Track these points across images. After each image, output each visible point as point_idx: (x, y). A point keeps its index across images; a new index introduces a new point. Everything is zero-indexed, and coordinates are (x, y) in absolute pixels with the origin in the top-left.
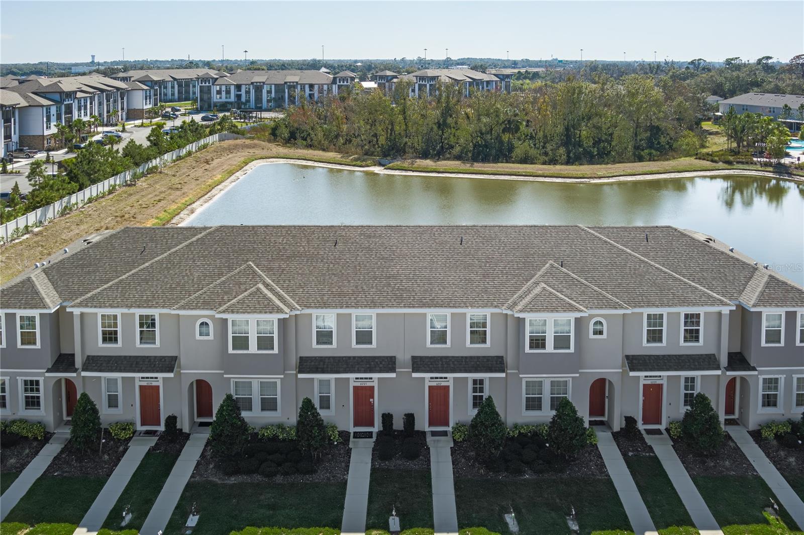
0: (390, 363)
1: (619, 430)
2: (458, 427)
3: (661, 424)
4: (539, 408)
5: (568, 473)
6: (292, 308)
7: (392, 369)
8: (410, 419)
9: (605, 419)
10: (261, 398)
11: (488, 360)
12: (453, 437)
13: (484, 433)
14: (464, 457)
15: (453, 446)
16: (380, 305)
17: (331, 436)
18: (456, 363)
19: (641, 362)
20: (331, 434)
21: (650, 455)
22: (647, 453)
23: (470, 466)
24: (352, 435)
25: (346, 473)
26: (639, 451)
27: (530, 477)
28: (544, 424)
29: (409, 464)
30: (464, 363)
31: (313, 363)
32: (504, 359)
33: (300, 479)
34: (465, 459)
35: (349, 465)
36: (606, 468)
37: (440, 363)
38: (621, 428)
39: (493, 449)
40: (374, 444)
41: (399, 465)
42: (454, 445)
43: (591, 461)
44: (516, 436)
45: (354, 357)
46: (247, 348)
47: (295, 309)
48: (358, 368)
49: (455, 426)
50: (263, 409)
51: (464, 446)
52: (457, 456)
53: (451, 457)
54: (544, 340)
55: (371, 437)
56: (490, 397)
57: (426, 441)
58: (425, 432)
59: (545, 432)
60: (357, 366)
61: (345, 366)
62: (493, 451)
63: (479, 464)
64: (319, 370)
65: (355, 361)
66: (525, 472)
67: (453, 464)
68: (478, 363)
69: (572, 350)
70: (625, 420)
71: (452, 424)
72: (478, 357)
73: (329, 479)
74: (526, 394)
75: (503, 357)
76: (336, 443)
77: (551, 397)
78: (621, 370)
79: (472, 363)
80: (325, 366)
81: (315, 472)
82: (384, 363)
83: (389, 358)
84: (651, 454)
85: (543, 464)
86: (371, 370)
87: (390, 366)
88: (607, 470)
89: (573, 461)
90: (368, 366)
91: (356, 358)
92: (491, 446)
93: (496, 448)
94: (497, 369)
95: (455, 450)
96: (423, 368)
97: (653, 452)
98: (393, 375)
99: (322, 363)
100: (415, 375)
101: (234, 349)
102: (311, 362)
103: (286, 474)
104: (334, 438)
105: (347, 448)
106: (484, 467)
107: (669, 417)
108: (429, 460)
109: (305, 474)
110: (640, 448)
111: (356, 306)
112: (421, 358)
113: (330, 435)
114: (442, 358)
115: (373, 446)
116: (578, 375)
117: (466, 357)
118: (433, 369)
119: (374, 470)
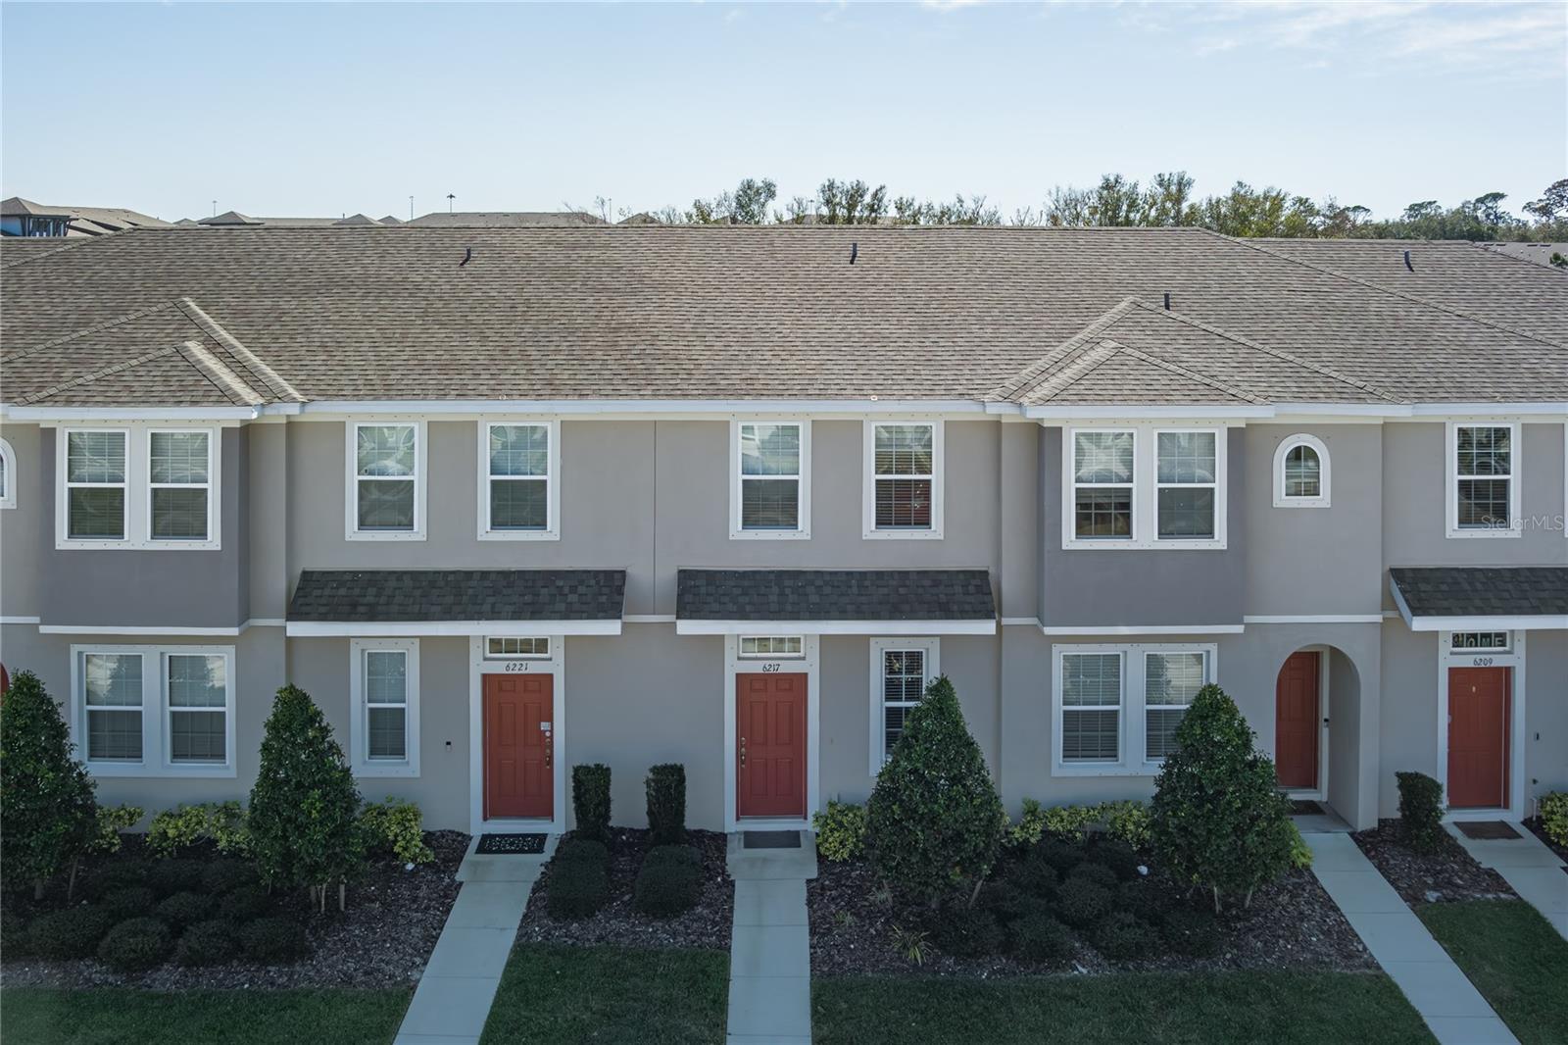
0: (605, 590)
1: (1376, 825)
2: (836, 816)
3: (1507, 806)
4: (1109, 749)
5: (1228, 956)
6: (273, 396)
7: (612, 611)
8: (668, 784)
9: (1319, 796)
10: (174, 714)
11: (936, 584)
12: (818, 846)
13: (922, 809)
14: (850, 906)
15: (815, 875)
16: (571, 392)
17: (395, 842)
18: (827, 590)
19: (1444, 587)
20: (396, 835)
21: (1498, 899)
22: (1488, 891)
23: (872, 937)
24: (474, 845)
25: (418, 960)
26: (1458, 886)
27: (1093, 974)
28: (1126, 802)
29: (655, 932)
30: (855, 590)
31: (342, 591)
32: (992, 579)
33: (242, 979)
34: (857, 915)
35: (437, 938)
36: (1360, 942)
37: (775, 589)
38: (1381, 821)
39: (958, 870)
40: (543, 869)
41: (618, 935)
42: (820, 874)
43: (1302, 916)
44: (1033, 840)
45: (485, 574)
46: (117, 532)
47: (283, 398)
48: (493, 605)
49: (826, 811)
50: (177, 755)
51: (853, 874)
52: (828, 907)
53: (806, 907)
54: (1127, 506)
55: (539, 850)
56: (943, 683)
57: (724, 859)
58: (725, 835)
59: (1131, 827)
60: (491, 600)
61: (450, 599)
62: (956, 875)
63: (906, 929)
64: (361, 609)
65: (487, 583)
66: (1072, 955)
67: (813, 933)
68: (902, 591)
69: (1220, 540)
70: (1400, 787)
71: (814, 804)
72: (904, 575)
73: (348, 979)
74: (1064, 704)
75: (986, 573)
76: (410, 866)
77: (1148, 712)
78: (1378, 618)
79: (885, 591)
80: (383, 600)
81: (307, 953)
82: (581, 589)
83: (601, 576)
84: (1503, 896)
85: (1139, 926)
86: (536, 613)
87: (603, 599)
88: (1365, 949)
89: (1238, 918)
90: (528, 598)
91: (493, 577)
92: (947, 858)
93: (969, 866)
94: (967, 607)
95: (823, 888)
96: (716, 607)
97: (1509, 890)
98: (611, 628)
99: (372, 591)
100: (687, 627)
101: (74, 532)
102: (337, 588)
103: (192, 962)
104: (405, 849)
105: (447, 880)
106: (925, 938)
107: (1535, 781)
108: (728, 920)
109: (264, 963)
110: (1461, 878)
111: (493, 394)
112: (710, 576)
113: (391, 838)
114: (781, 575)
115: (538, 876)
116: (1239, 629)
117: (863, 575)
118: (748, 608)
119: (522, 950)
